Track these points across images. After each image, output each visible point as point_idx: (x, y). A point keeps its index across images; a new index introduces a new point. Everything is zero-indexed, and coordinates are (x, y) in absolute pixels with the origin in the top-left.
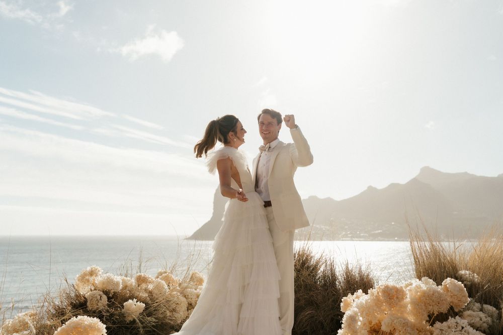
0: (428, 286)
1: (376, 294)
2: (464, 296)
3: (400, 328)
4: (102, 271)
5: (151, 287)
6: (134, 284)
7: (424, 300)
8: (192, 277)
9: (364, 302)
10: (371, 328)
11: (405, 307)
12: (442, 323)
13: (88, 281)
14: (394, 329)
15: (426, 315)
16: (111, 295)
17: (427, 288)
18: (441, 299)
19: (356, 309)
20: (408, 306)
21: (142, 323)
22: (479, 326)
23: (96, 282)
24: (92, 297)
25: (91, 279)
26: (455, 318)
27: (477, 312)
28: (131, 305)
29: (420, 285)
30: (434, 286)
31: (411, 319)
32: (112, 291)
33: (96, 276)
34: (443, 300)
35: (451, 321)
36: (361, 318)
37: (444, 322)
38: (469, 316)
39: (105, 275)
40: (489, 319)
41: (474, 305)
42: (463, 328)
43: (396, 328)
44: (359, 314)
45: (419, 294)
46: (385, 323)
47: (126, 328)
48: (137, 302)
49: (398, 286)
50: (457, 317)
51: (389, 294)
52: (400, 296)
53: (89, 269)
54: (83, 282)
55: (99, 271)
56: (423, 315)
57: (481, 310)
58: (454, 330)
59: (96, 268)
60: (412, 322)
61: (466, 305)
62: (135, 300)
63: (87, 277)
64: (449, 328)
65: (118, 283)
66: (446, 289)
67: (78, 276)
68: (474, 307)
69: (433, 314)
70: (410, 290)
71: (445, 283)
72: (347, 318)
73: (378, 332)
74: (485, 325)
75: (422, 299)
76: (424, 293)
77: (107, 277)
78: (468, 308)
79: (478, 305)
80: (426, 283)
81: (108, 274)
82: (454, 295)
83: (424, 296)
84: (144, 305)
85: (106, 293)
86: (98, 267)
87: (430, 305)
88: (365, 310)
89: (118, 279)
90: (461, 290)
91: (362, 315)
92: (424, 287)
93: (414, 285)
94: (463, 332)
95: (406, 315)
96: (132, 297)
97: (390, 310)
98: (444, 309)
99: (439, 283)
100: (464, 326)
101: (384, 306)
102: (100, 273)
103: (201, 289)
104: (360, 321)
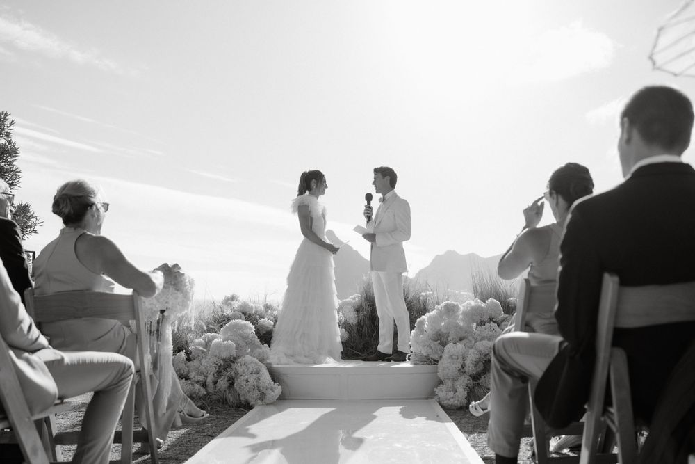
2: (500, 310)
3: (453, 329)
6: (263, 309)
7: (472, 312)
10: (435, 332)
11: (458, 316)
13: (231, 304)
14: (450, 331)
16: (247, 316)
17: (476, 305)
18: (484, 312)
23: (236, 305)
24: (234, 315)
25: (232, 303)
26: (490, 323)
28: (264, 322)
30: (480, 303)
32: (249, 312)
33: (236, 301)
35: (487, 325)
37: (483, 326)
39: (243, 300)
45: (469, 308)
46: (444, 328)
49: (455, 304)
51: (449, 309)
52: (456, 310)
53: (230, 295)
54: (226, 304)
55: (238, 297)
58: (487, 330)
60: (461, 326)
62: (266, 319)
63: (229, 301)
65: (252, 308)
67: (222, 299)
70: (464, 306)
71: (488, 301)
77: (245, 302)
82: (492, 309)
83: (472, 309)
89: (251, 304)
90: (497, 305)
95: (457, 321)
97: (448, 319)
98: (485, 318)
99: (484, 302)
101: (444, 315)
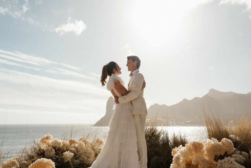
0: (214, 142)
1: (189, 146)
2: (232, 147)
3: (201, 163)
4: (52, 137)
5: (76, 145)
6: (68, 144)
7: (213, 149)
8: (97, 140)
9: (183, 151)
10: (187, 163)
11: (204, 152)
12: (221, 160)
13: (45, 142)
14: (198, 163)
15: (214, 156)
16: (57, 149)
17: (214, 143)
18: (221, 148)
19: (179, 154)
20: (205, 152)
21: (73, 163)
22: (239, 162)
23: (49, 142)
24: (47, 150)
25: (47, 141)
26: (228, 158)
27: (238, 155)
28: (67, 154)
29: (210, 142)
30: (217, 142)
31: (207, 158)
32: (58, 147)
33: (50, 139)
34: (222, 149)
35: (226, 159)
36: (182, 158)
37: (223, 160)
38: (235, 157)
39: (54, 139)
40: (244, 158)
41: (237, 151)
42: (232, 162)
43: (199, 163)
44: (181, 156)
45: (210, 146)
46: (194, 161)
47: (65, 165)
48: (70, 152)
49: (200, 142)
50: (229, 157)
51: (195, 146)
52: (201, 147)
53: (46, 136)
54: (43, 142)
55: (51, 137)
56: (212, 156)
57: (241, 154)
58: (227, 163)
59: (49, 135)
60: (207, 160)
61: (233, 151)
62: (69, 151)
63: (45, 140)
64: (225, 162)
65: (60, 143)
66: (223, 143)
67: (40, 139)
68: (237, 153)
69: (217, 156)
70: (206, 144)
71: (223, 140)
72: (175, 158)
73: (190, 165)
74: (242, 161)
75: (211, 148)
76: (213, 145)
77: (55, 140)
78: (234, 153)
79: (239, 152)
80: (214, 141)
81: (55, 138)
82: (227, 146)
83: (213, 147)
84: (73, 154)
85: (54, 148)
86: (50, 135)
87: (216, 151)
88: (184, 154)
89: (60, 141)
90: (230, 144)
91: (182, 156)
92: (212, 143)
93: (208, 142)
94: (232, 164)
95: (204, 156)
96: (67, 150)
97: (196, 154)
98: (222, 153)
99: (220, 141)
100: (232, 161)
101: (193, 152)
102: (52, 138)
103: (101, 147)
104: (181, 159)
